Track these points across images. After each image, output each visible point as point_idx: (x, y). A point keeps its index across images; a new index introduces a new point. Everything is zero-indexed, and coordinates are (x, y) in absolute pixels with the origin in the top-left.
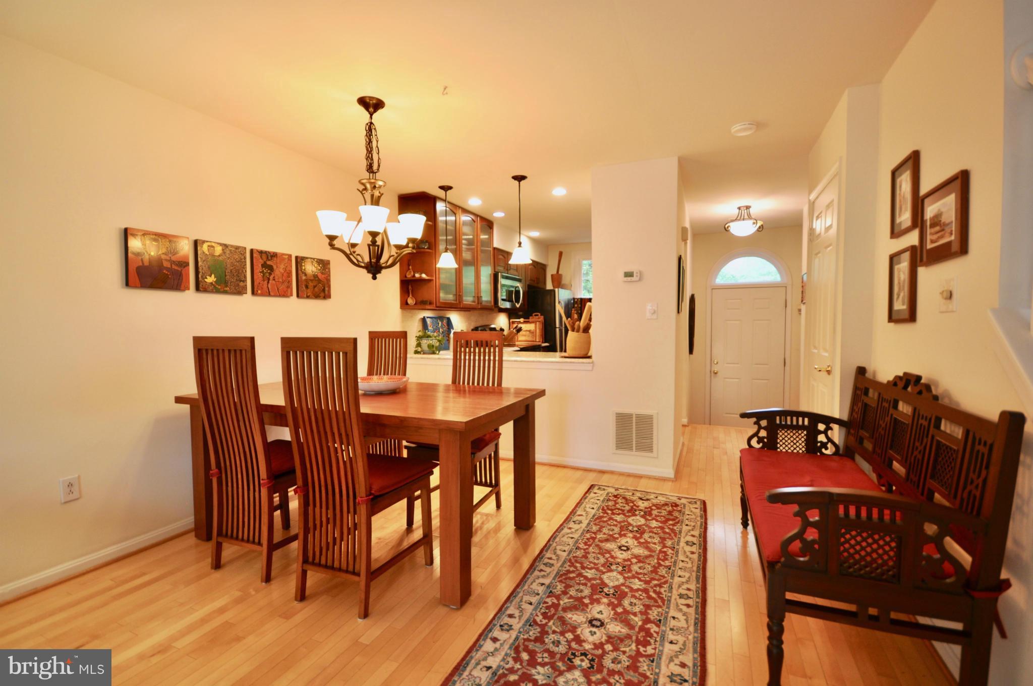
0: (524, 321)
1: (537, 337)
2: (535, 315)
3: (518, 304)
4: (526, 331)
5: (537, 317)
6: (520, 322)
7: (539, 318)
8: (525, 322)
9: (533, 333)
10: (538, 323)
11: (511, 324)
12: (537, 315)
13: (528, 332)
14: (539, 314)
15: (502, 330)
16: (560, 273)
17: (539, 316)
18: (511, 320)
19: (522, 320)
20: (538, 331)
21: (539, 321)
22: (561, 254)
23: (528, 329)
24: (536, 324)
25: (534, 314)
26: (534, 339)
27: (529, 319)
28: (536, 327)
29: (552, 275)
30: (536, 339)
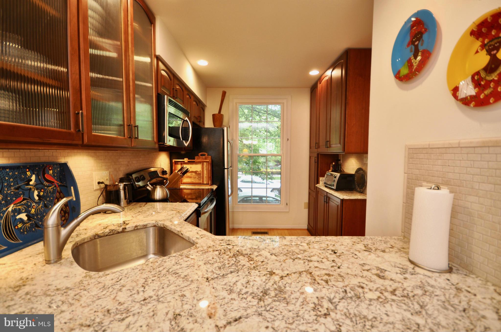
0: (188, 161)
1: (205, 179)
2: (202, 155)
3: (186, 142)
4: (192, 172)
5: (204, 157)
6: (184, 163)
7: (206, 159)
8: (189, 163)
9: (199, 174)
10: (205, 164)
11: (174, 164)
12: (204, 155)
13: (194, 174)
14: (206, 154)
15: (164, 172)
16: (222, 113)
17: (206, 156)
18: (174, 160)
19: (186, 160)
20: (205, 172)
21: (206, 162)
22: (224, 94)
23: (194, 170)
24: (203, 165)
25: (200, 154)
26: (201, 182)
27: (194, 159)
28: (203, 168)
29: (214, 116)
30: (203, 181)
